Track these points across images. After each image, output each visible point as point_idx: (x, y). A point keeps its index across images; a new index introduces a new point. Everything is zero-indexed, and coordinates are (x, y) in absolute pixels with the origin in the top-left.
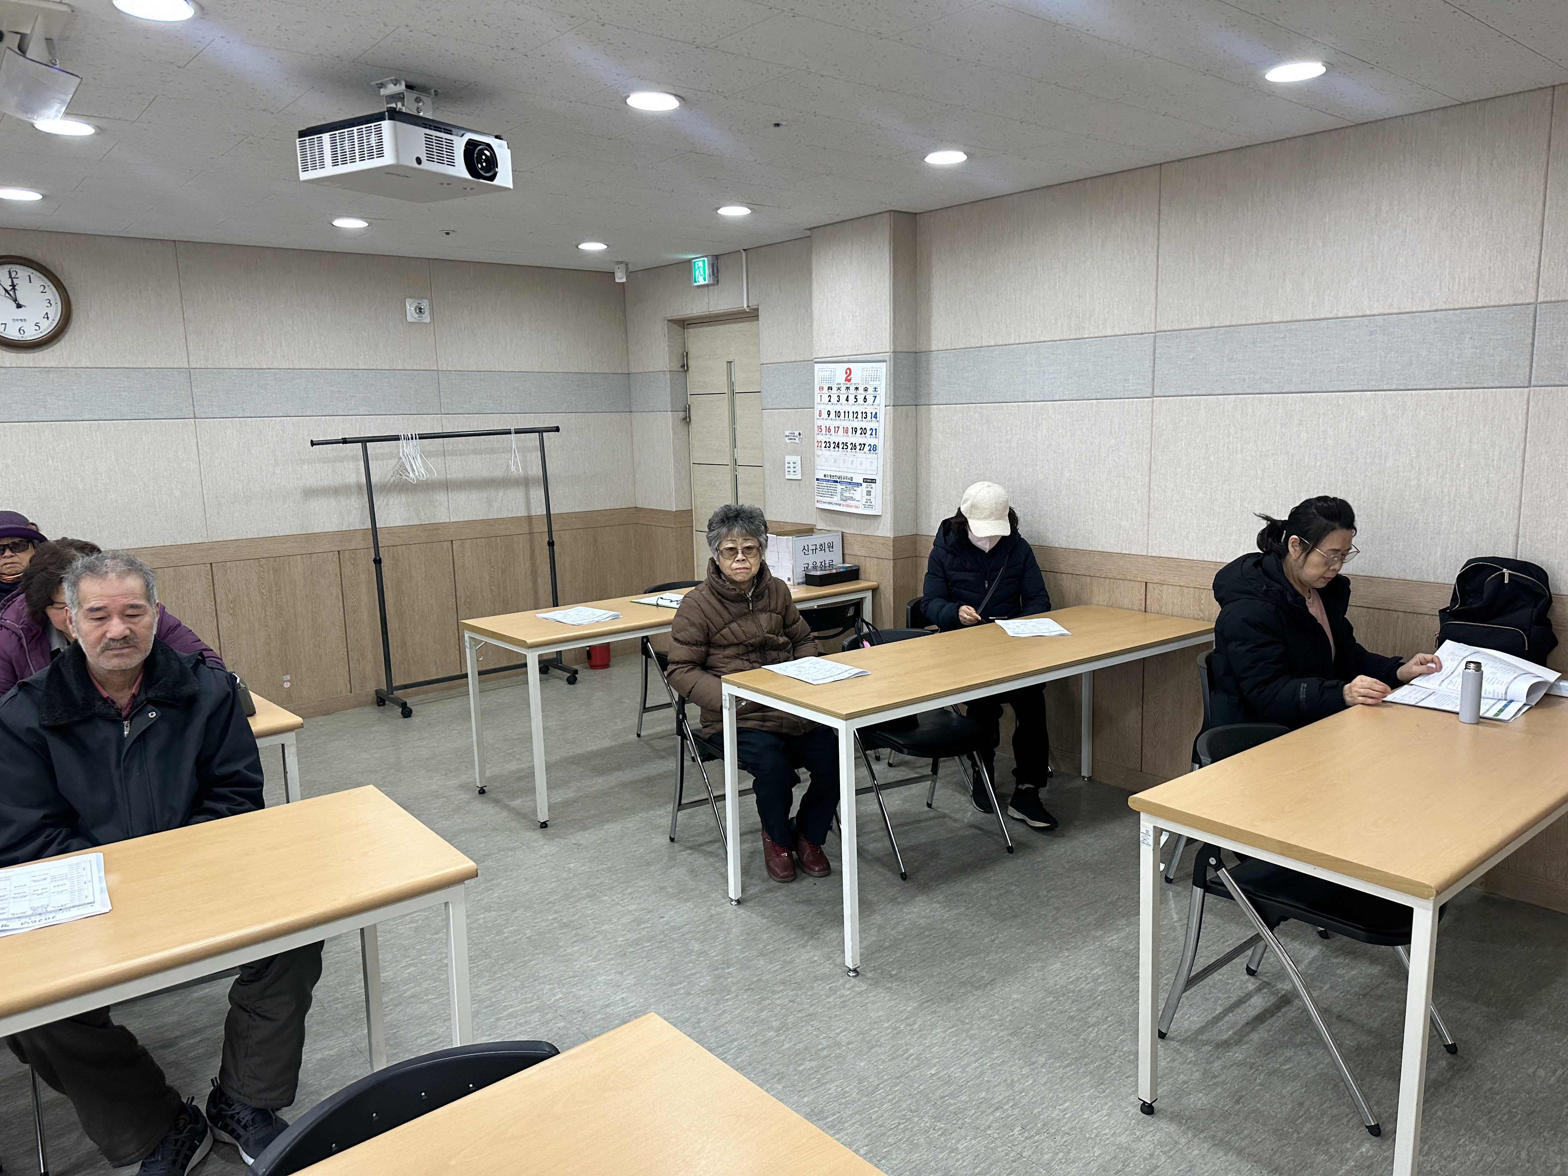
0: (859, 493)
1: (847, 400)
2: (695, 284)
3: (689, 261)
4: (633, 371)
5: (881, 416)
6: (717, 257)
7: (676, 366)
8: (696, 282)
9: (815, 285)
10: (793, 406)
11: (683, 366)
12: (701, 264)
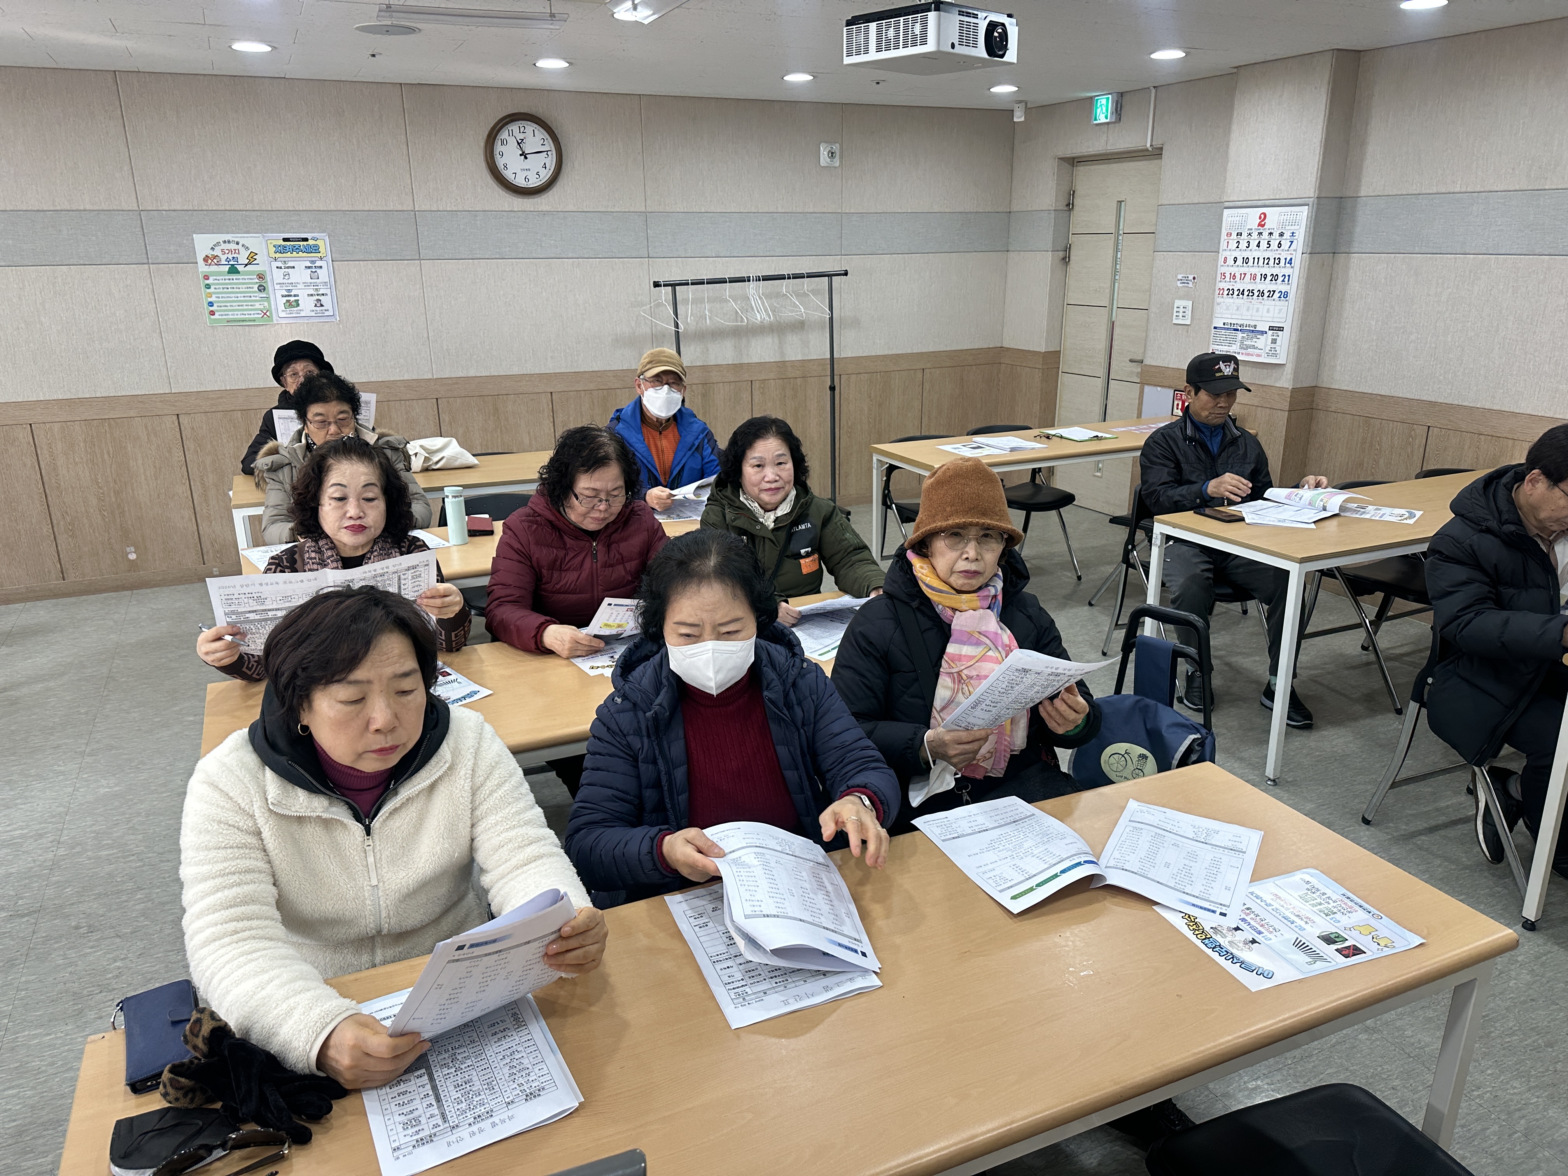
0: (1263, 342)
1: (1258, 246)
2: (1095, 122)
3: (1092, 98)
4: (1015, 210)
5: (1297, 263)
6: (1122, 94)
7: (1062, 206)
8: (1096, 120)
9: (1234, 127)
10: (1191, 249)
11: (1068, 205)
12: (1104, 101)
